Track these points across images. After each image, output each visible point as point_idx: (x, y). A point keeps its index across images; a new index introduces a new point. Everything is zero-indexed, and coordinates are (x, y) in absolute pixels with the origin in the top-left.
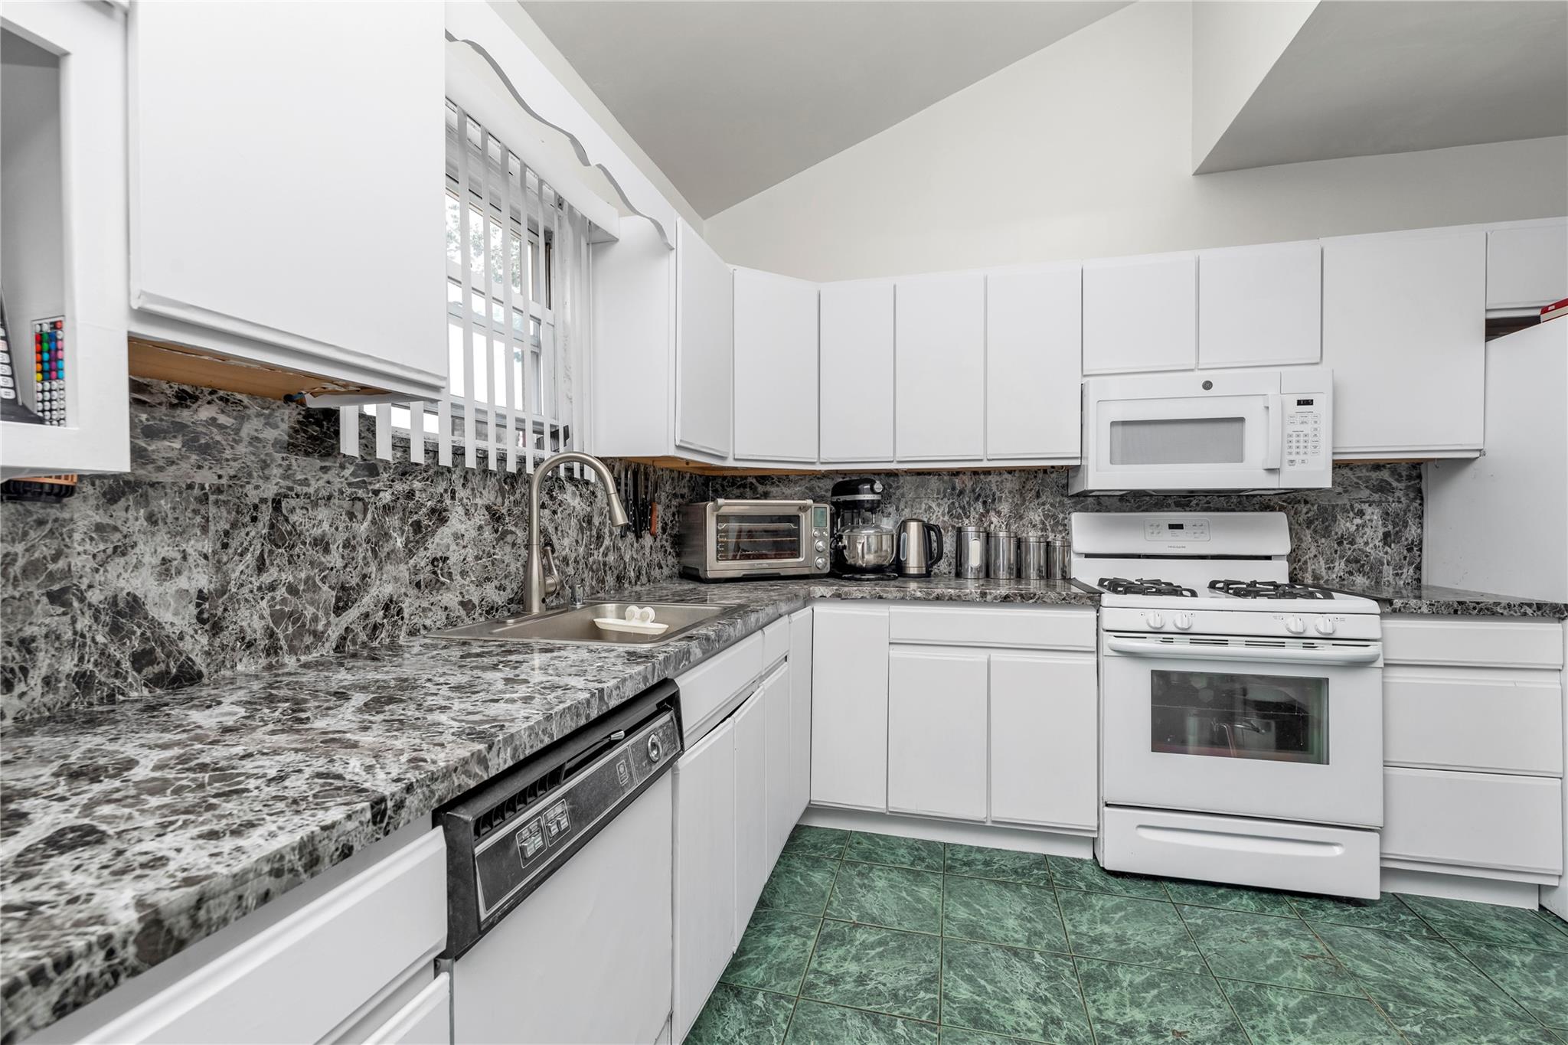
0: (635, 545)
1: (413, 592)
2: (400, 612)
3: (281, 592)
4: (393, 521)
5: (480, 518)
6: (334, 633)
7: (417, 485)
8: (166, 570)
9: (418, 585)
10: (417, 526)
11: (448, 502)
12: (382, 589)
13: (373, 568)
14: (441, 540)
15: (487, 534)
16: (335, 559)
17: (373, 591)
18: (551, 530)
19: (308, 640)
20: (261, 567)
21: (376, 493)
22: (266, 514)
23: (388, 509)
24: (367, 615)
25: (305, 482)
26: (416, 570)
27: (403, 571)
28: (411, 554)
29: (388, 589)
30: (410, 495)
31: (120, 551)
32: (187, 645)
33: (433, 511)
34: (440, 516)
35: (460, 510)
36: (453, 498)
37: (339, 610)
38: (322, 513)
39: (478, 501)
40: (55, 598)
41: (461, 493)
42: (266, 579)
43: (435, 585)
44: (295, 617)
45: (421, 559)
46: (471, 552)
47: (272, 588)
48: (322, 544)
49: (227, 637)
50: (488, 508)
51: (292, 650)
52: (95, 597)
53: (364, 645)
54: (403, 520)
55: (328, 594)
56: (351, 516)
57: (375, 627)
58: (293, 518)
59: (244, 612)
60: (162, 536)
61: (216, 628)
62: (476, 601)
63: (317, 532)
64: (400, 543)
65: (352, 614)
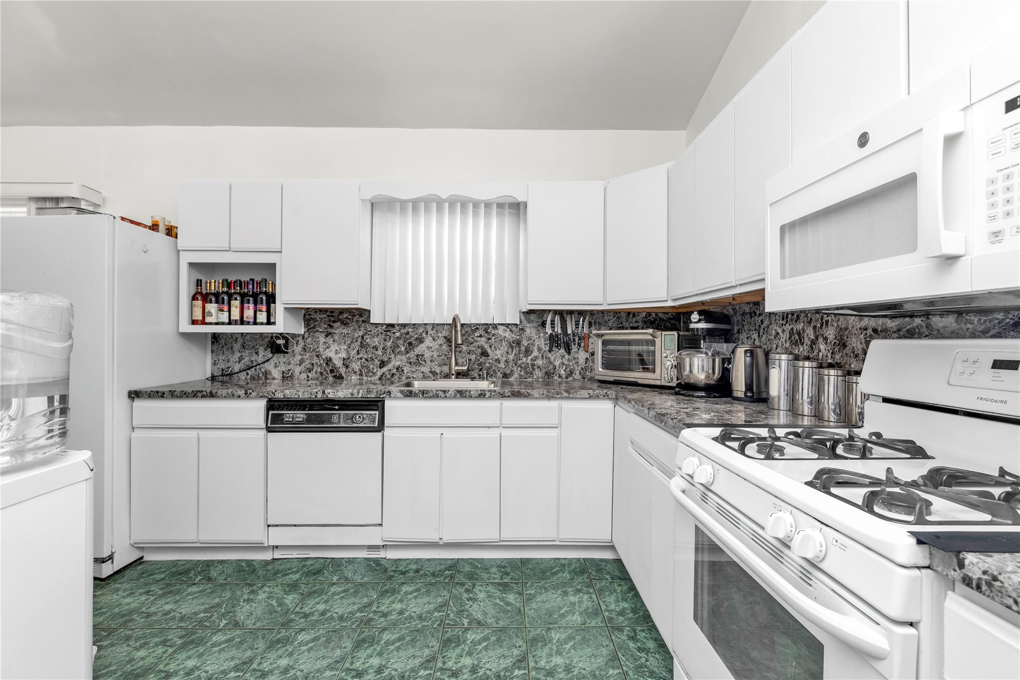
0: (567, 356)
1: (408, 365)
2: (403, 371)
3: (363, 360)
4: (401, 342)
5: (441, 341)
6: (379, 374)
7: (410, 330)
8: (337, 352)
9: (410, 363)
10: (410, 344)
11: (424, 335)
12: (396, 362)
13: (393, 356)
14: (421, 349)
15: (445, 347)
16: (380, 352)
17: (393, 363)
18: (486, 346)
19: (371, 374)
20: (358, 353)
21: (394, 333)
22: (360, 340)
23: (398, 338)
24: (390, 370)
25: (371, 331)
26: (409, 358)
27: (404, 358)
28: (407, 353)
29: (398, 363)
30: (408, 333)
31: (328, 347)
32: (341, 370)
33: (417, 339)
34: (420, 340)
35: (430, 338)
36: (427, 333)
37: (380, 368)
38: (376, 339)
39: (440, 335)
40: (317, 356)
41: (430, 332)
42: (359, 356)
43: (418, 364)
44: (367, 367)
45: (412, 354)
46: (435, 354)
47: (361, 359)
48: (376, 348)
49: (350, 369)
50: (445, 337)
51: (366, 376)
52: (323, 357)
53: (389, 379)
54: (404, 342)
55: (377, 362)
56: (385, 340)
57: (393, 374)
58: (367, 341)
59: (354, 364)
60: (336, 344)
61: (347, 367)
62: (438, 371)
63: (374, 345)
64: (403, 349)
65: (385, 369)
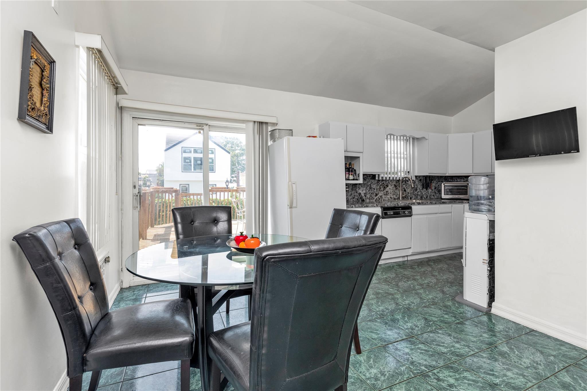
0: (426, 191)
1: (384, 195)
2: (382, 197)
3: (371, 194)
4: (382, 186)
5: (393, 186)
6: (375, 199)
7: (384, 182)
8: (362, 191)
9: (384, 194)
10: (384, 187)
11: (388, 184)
12: (380, 194)
13: (379, 192)
14: (387, 189)
15: (394, 188)
16: (375, 191)
17: (379, 195)
18: (405, 188)
19: (373, 199)
20: (369, 191)
21: (380, 183)
22: (369, 185)
23: (381, 185)
24: (378, 197)
25: (373, 182)
26: (384, 193)
27: (383, 192)
28: (384, 190)
29: (381, 194)
30: (384, 183)
31: (360, 189)
32: (363, 197)
33: (386, 185)
34: (387, 186)
35: (390, 185)
36: (389, 183)
37: (376, 196)
38: (374, 186)
39: (393, 184)
40: (356, 192)
41: (390, 183)
42: (369, 192)
43: (387, 195)
44: (372, 196)
45: (385, 191)
46: (392, 191)
47: (370, 193)
48: (374, 189)
49: (366, 197)
50: (394, 185)
51: (371, 200)
52: (358, 192)
53: (378, 201)
54: (383, 186)
55: (375, 194)
56: (377, 186)
57: (379, 199)
58: (372, 186)
59: (368, 195)
60: (362, 188)
61: (366, 196)
62: (392, 197)
63: (374, 188)
64: (382, 189)
65: (377, 197)
